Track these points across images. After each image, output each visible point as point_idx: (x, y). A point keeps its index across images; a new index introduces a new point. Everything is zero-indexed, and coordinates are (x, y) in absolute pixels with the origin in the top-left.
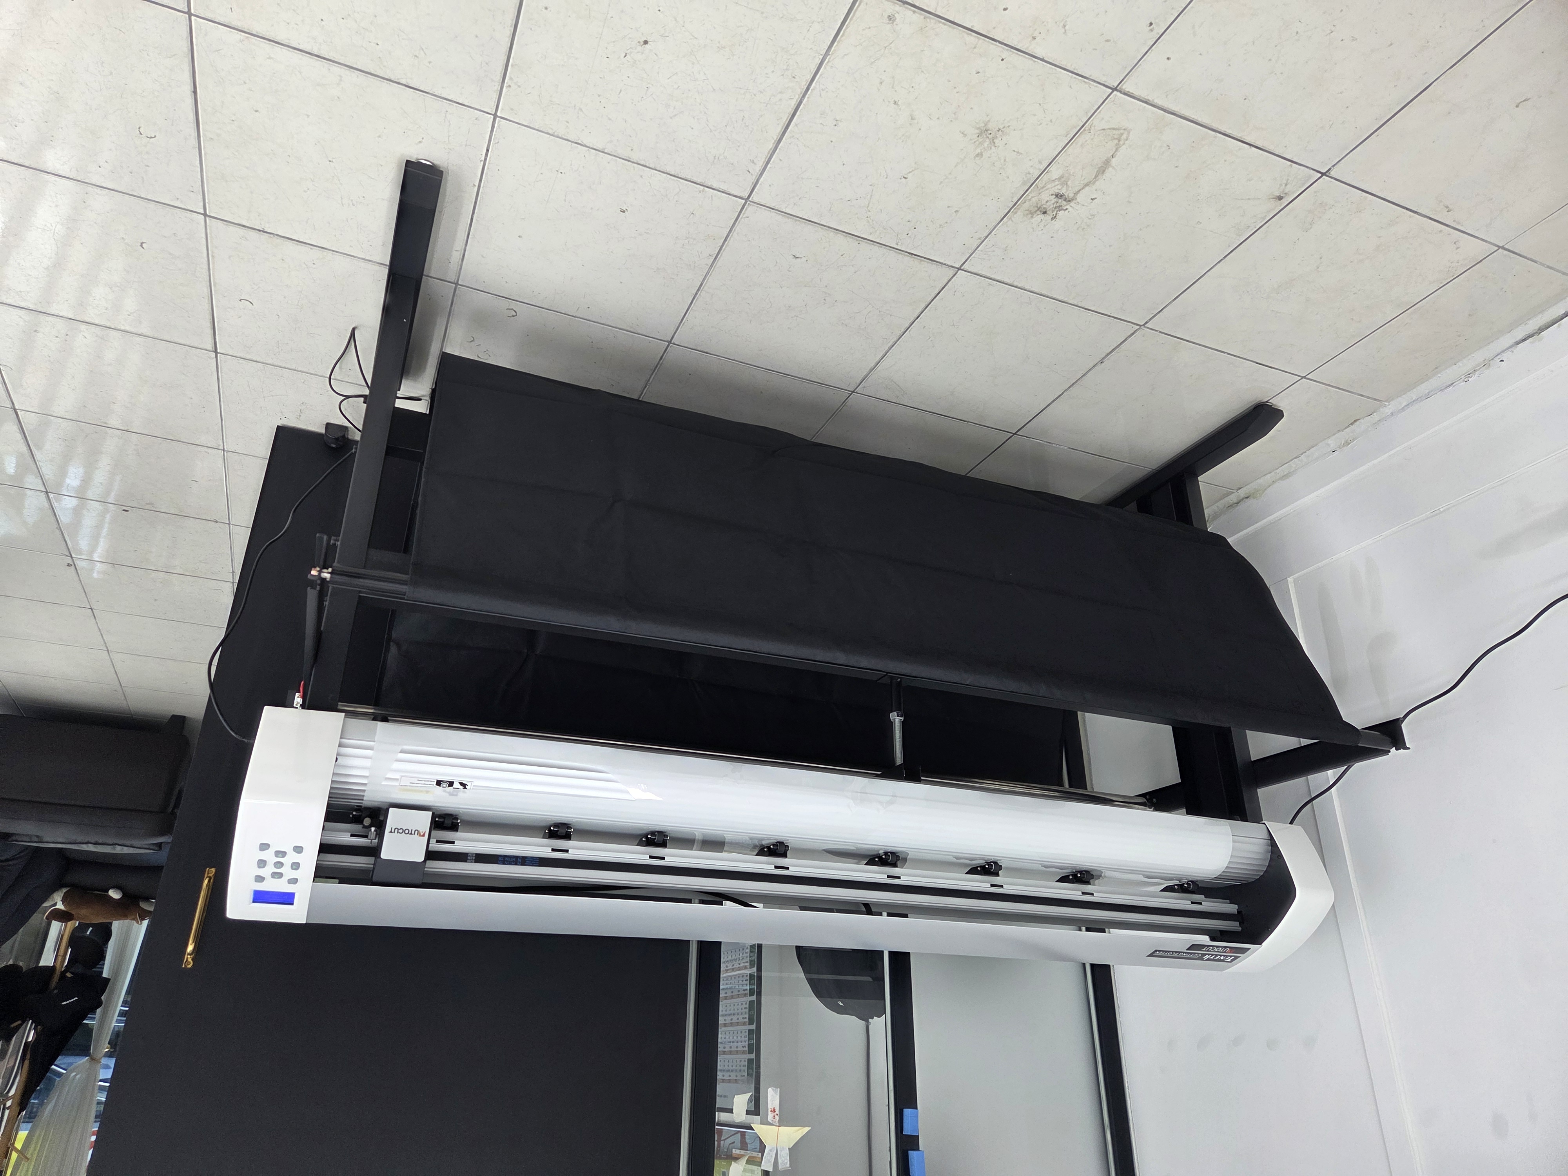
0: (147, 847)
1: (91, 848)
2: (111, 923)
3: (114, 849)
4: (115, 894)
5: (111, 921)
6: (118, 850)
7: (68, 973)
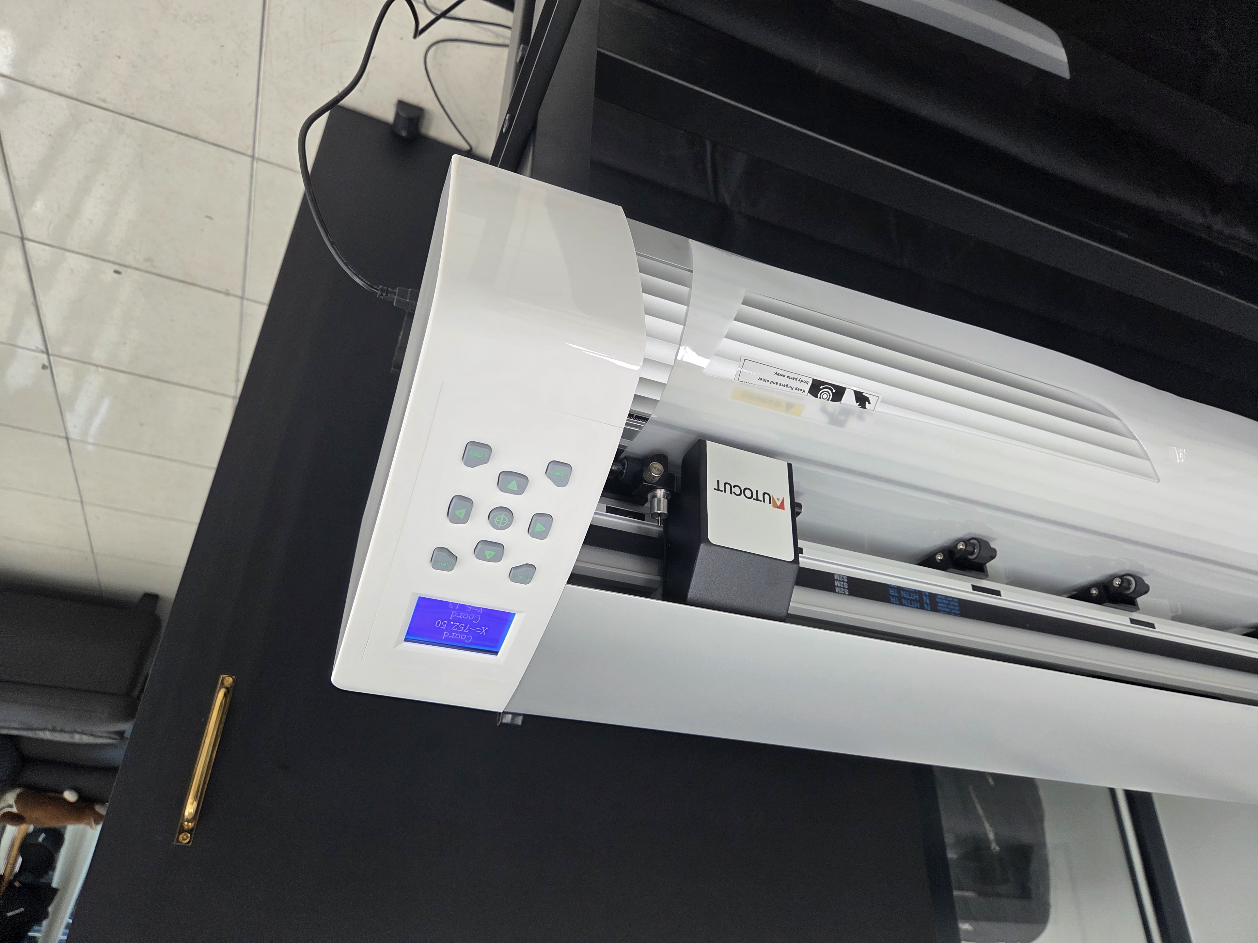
0: (106, 735)
1: (47, 735)
2: (65, 828)
3: (72, 737)
4: (70, 796)
5: (63, 825)
6: (77, 738)
7: (17, 882)
